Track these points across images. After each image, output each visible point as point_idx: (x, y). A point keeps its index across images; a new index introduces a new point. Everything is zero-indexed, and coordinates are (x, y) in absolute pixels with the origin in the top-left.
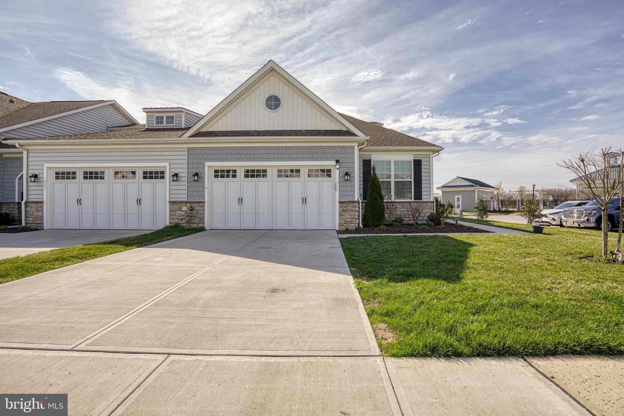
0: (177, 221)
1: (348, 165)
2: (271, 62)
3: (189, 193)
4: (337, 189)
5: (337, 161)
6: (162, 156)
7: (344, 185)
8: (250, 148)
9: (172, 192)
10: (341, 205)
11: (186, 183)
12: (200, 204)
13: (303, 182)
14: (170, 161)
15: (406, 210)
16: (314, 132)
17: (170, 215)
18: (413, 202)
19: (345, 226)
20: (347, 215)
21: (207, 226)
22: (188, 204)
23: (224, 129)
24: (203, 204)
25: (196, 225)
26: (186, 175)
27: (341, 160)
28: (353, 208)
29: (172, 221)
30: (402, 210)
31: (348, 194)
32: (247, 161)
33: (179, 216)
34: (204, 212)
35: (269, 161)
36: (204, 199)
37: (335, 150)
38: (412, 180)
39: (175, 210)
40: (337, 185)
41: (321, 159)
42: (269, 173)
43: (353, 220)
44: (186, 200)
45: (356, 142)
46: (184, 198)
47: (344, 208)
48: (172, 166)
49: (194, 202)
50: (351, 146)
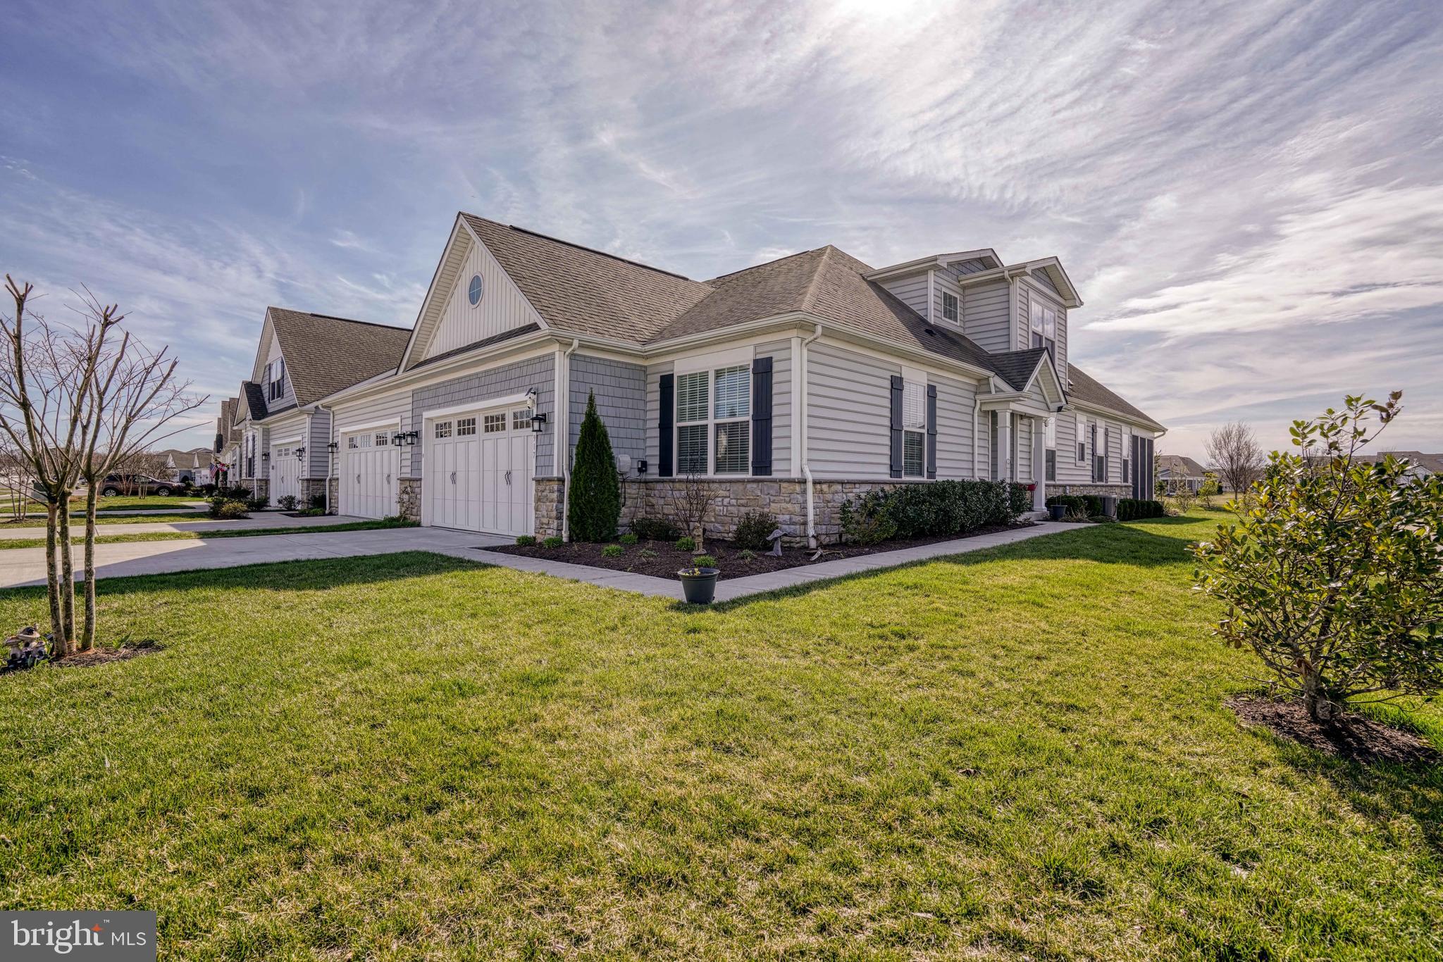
1: (548, 397)
5: (530, 391)
10: (537, 488)
11: (410, 449)
12: (418, 482)
13: (507, 440)
15: (735, 502)
18: (751, 481)
19: (541, 534)
20: (543, 509)
21: (425, 521)
27: (539, 387)
28: (550, 494)
30: (726, 501)
31: (547, 461)
34: (421, 497)
36: (421, 475)
37: (534, 366)
38: (749, 418)
42: (476, 426)
43: (551, 521)
44: (409, 476)
47: (540, 494)
50: (551, 354)
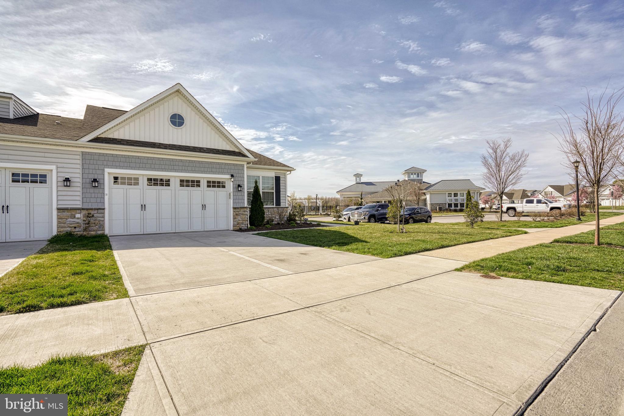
0: (69, 229)
1: (240, 179)
2: (178, 85)
3: (85, 199)
4: (231, 197)
5: (232, 176)
6: (45, 157)
7: (236, 194)
8: (155, 159)
9: (60, 198)
10: (235, 210)
11: (80, 189)
12: (100, 211)
13: (203, 191)
14: (58, 164)
15: (270, 213)
16: (214, 150)
17: (59, 223)
18: (275, 208)
19: (238, 227)
20: (239, 218)
21: (108, 232)
22: (84, 211)
23: (127, 138)
24: (103, 210)
25: (94, 232)
26: (80, 180)
27: (235, 175)
28: (243, 213)
29: (62, 230)
30: (267, 213)
31: (240, 201)
32: (152, 170)
33: (71, 224)
34: (104, 219)
35: (174, 172)
36: (104, 206)
37: (230, 166)
38: (274, 191)
39: (66, 217)
40: (231, 194)
41: (219, 173)
42: (171, 183)
43: (244, 222)
44: (80, 207)
45: (245, 161)
46: (79, 204)
47: (237, 213)
48: (59, 170)
49: (92, 209)
50: (242, 164)
